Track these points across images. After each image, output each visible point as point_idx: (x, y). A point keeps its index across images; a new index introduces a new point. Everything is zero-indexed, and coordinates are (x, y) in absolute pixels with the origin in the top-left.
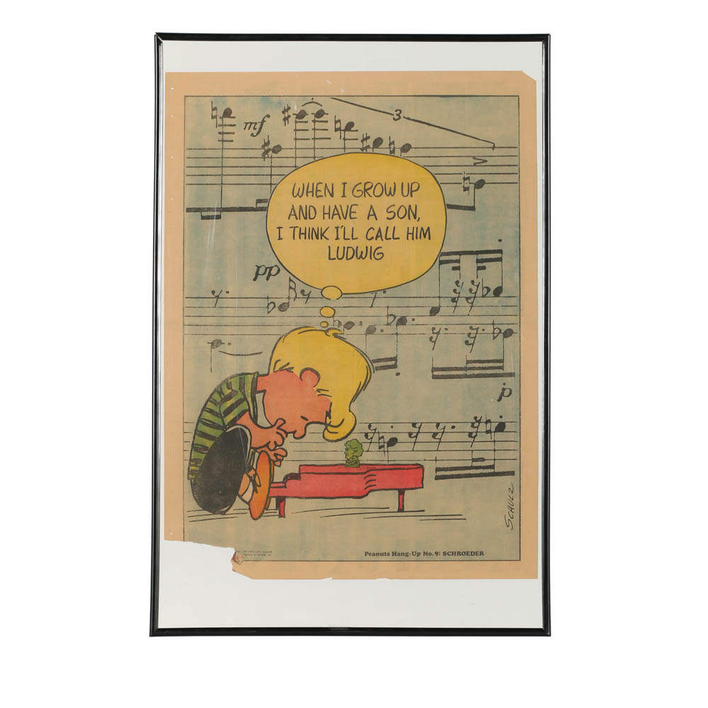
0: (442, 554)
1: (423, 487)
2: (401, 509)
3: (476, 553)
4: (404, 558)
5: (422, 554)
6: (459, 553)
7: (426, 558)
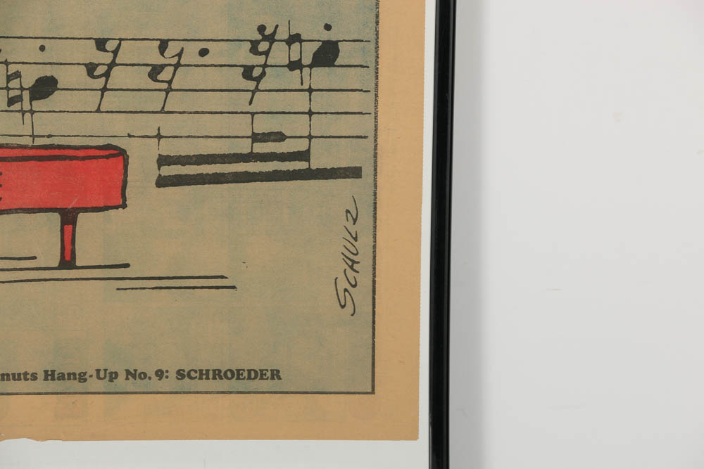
0: (173, 374)
1: (124, 206)
2: (67, 261)
3: (260, 374)
4: (75, 385)
5: (122, 375)
6: (217, 374)
7: (131, 385)
